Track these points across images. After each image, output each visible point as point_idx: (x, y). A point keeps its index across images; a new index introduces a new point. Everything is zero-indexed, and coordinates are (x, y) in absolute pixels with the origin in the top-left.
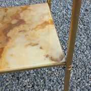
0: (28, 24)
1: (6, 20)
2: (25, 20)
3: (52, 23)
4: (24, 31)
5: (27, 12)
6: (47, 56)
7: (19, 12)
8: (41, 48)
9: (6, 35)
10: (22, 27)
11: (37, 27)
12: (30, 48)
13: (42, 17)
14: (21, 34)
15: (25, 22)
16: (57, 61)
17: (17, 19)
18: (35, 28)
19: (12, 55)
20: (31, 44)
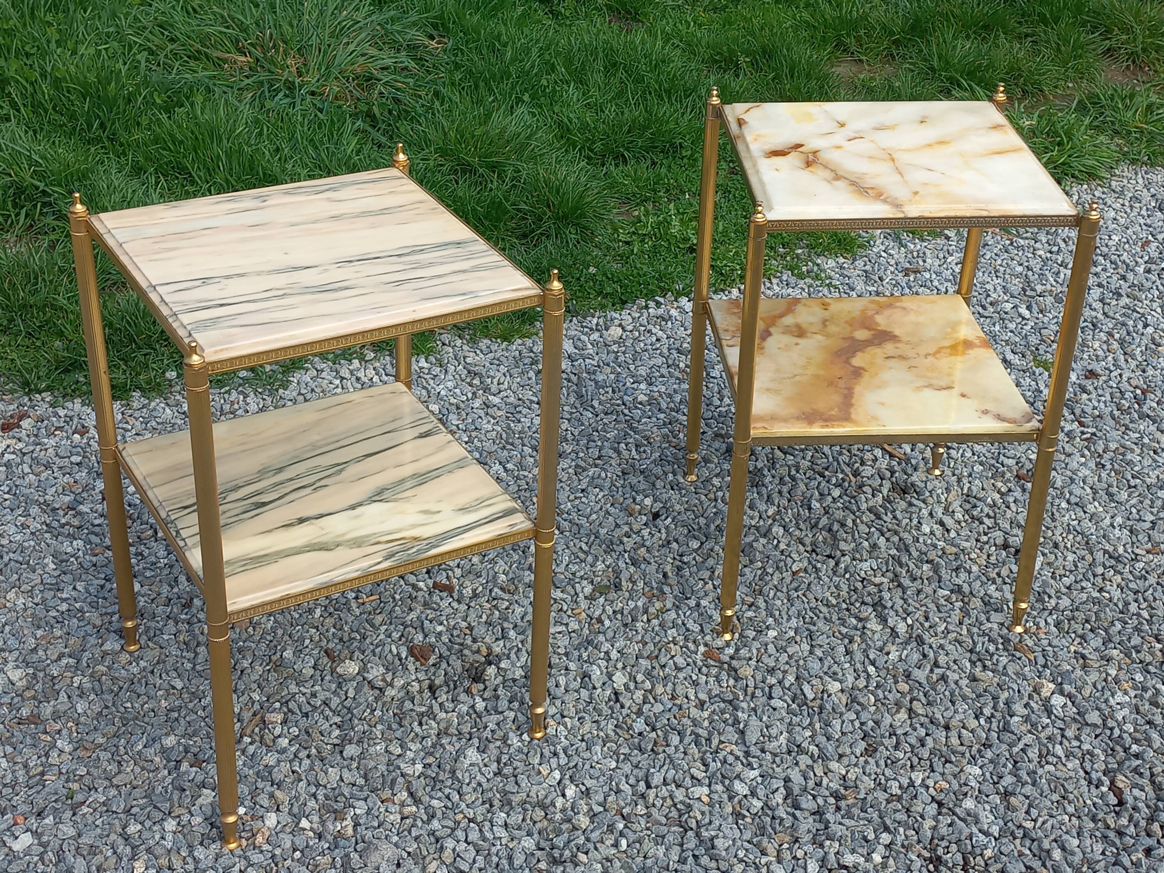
0: (908, 343)
1: (833, 329)
2: (897, 332)
3: (986, 344)
4: (902, 358)
5: (896, 314)
6: (985, 412)
7: (870, 313)
8: (963, 396)
9: (847, 362)
10: (889, 348)
11: (938, 352)
12: (928, 393)
13: (949, 330)
14: (892, 363)
15: (896, 336)
16: (1015, 422)
17: (869, 329)
18: (934, 354)
19: (883, 404)
20: (930, 386)
